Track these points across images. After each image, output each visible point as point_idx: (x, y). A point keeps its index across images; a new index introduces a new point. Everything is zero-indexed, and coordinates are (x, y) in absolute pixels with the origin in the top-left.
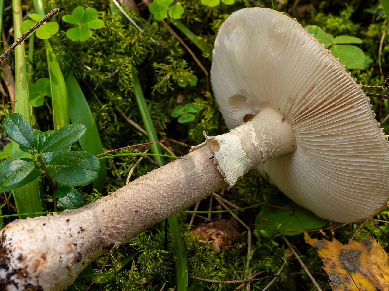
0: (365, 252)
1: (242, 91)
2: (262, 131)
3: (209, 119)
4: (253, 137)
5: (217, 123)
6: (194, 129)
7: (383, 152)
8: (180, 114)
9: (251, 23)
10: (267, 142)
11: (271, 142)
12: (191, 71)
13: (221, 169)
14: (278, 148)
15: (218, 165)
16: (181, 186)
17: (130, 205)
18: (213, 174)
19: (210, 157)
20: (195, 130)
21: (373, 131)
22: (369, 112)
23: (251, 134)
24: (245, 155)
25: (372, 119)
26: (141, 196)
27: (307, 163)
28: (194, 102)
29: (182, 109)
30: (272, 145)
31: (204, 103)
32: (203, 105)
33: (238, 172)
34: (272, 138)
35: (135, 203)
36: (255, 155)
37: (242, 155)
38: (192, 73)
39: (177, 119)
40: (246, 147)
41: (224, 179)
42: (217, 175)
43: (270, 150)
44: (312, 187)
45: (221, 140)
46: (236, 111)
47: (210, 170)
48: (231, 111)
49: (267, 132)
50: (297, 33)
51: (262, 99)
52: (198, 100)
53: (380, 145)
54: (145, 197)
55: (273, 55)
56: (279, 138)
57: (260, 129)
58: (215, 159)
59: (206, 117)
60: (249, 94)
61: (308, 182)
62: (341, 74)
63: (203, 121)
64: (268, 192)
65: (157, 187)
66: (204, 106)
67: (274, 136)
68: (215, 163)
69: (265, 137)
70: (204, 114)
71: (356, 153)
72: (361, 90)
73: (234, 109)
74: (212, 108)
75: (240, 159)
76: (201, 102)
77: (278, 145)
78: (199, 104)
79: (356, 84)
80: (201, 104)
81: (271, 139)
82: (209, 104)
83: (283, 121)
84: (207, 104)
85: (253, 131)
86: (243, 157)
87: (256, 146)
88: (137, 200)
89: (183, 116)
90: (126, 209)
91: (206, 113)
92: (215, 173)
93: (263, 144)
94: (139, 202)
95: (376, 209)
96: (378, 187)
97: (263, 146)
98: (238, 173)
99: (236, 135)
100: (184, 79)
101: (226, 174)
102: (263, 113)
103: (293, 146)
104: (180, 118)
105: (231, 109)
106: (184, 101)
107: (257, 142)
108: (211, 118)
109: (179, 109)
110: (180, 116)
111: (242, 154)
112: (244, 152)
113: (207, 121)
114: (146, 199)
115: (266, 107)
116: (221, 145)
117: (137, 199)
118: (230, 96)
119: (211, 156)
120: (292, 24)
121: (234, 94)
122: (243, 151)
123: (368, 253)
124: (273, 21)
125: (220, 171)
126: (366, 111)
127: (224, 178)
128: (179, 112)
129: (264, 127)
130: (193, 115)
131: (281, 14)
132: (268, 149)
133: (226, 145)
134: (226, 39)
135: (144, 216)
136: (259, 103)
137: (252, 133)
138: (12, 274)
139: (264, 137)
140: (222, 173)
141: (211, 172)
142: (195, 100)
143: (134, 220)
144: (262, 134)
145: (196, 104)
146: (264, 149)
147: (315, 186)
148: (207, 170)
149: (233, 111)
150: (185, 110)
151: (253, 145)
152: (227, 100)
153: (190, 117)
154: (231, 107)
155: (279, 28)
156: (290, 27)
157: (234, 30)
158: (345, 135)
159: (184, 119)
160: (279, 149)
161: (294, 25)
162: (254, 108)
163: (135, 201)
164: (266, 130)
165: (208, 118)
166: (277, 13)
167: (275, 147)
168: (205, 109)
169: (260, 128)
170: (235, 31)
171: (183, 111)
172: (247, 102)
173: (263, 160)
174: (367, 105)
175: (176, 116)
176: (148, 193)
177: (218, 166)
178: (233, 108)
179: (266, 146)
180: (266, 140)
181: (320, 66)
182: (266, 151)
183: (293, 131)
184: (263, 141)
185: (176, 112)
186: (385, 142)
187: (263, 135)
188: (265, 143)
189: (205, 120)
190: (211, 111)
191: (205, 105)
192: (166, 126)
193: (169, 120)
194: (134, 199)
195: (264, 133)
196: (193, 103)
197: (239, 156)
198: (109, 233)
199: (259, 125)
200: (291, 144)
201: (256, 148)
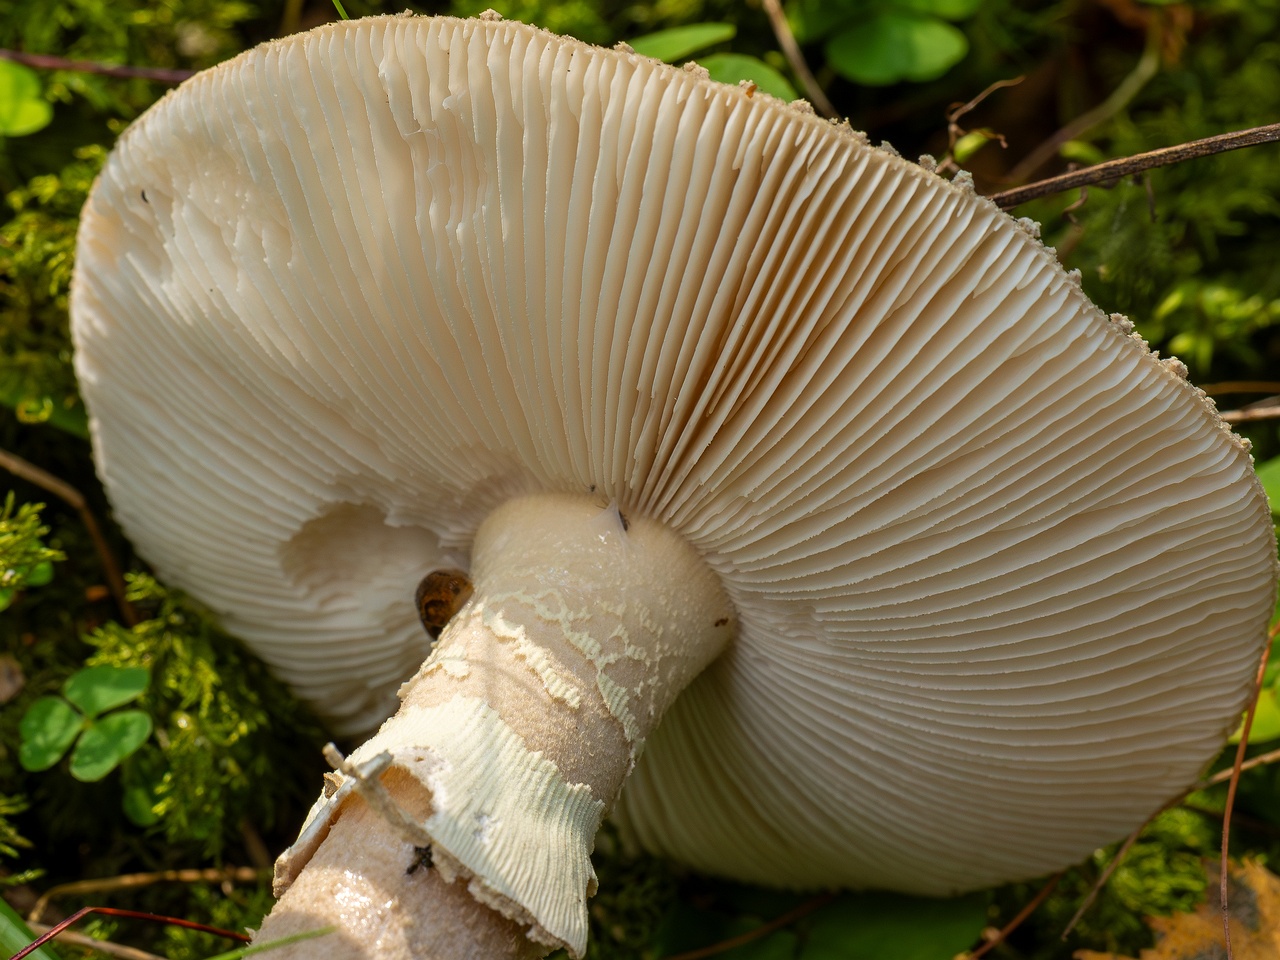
0: (1244, 939)
1: (343, 484)
2: (560, 616)
3: (208, 697)
4: (539, 668)
5: (253, 697)
6: (168, 777)
7: (1189, 443)
8: (66, 741)
9: (262, 135)
10: (612, 658)
11: (629, 651)
12: (25, 510)
13: (497, 896)
14: (666, 662)
15: (469, 881)
18: (464, 938)
19: (408, 864)
20: (174, 780)
21: (1117, 365)
22: (1065, 285)
23: (522, 658)
24: (555, 767)
25: (1090, 311)
27: (830, 667)
28: (92, 651)
29: (61, 710)
30: (638, 663)
31: (146, 636)
32: (142, 647)
33: (570, 867)
34: (619, 630)
36: (592, 748)
37: (541, 779)
38: (34, 517)
39: (61, 769)
40: (539, 732)
41: (532, 935)
42: (486, 935)
43: (642, 691)
44: (890, 770)
45: (414, 754)
46: (335, 596)
47: (444, 924)
48: (309, 606)
49: (583, 614)
50: (542, 74)
51: (465, 476)
52: (105, 638)
53: (1168, 415)
55: (459, 230)
56: (651, 616)
57: (548, 616)
58: (445, 856)
59: (190, 696)
60: (391, 478)
61: (863, 758)
62: (850, 168)
63: (183, 721)
64: (638, 902)
66: (151, 651)
67: (625, 615)
68: (449, 877)
69: (592, 642)
70: (172, 683)
71: (1071, 506)
72: (979, 199)
73: (325, 592)
74: (189, 640)
75: (543, 799)
76: (129, 636)
77: (661, 651)
78: (125, 653)
79: (946, 183)
80: (132, 645)
81: (618, 638)
82: (170, 628)
83: (626, 528)
84: (159, 633)
85: (522, 639)
86: (550, 783)
87: (574, 703)
89: (82, 743)
91: (179, 679)
92: (474, 926)
93: (600, 678)
95: (1219, 727)
96: (1213, 618)
97: (605, 683)
98: (575, 874)
99: (457, 696)
100: (14, 560)
101: (531, 907)
102: (504, 538)
103: (723, 622)
104: (75, 757)
105: (307, 597)
106: (27, 674)
107: (568, 680)
108: (216, 689)
109: (45, 715)
110: (71, 749)
111: (538, 774)
112: (543, 758)
113: (204, 712)
115: (501, 502)
116: (431, 779)
118: (287, 537)
119: (405, 856)
120: (494, 44)
121: (303, 518)
122: (538, 755)
123: (1254, 936)
124: (384, 68)
125: (495, 905)
126: (1048, 290)
127: (528, 927)
128: (52, 736)
129: (558, 595)
130: (132, 716)
131: (411, 21)
132: (630, 692)
133: (449, 768)
134: (144, 275)
136: (458, 501)
137: (521, 651)
139: (586, 642)
140: (507, 913)
141: (453, 935)
142: (94, 641)
144: (568, 634)
145: (102, 658)
146: (616, 699)
147: (906, 760)
148: (430, 932)
149: (323, 603)
150: (76, 710)
151: (560, 703)
152: (275, 563)
153: (123, 730)
154: (302, 591)
155: (434, 92)
156: (493, 59)
157: (170, 210)
158: (990, 447)
159: (97, 755)
160: (674, 668)
161: (506, 40)
162: (435, 539)
164: (573, 606)
165: (200, 696)
166: (381, 28)
167: (653, 665)
168: (162, 663)
169: (541, 609)
170: (181, 214)
171: (68, 723)
172: (391, 522)
173: (632, 756)
174: (1037, 259)
175: (53, 758)
177: (473, 889)
178: (313, 588)
179: (619, 681)
180: (601, 652)
181: (738, 172)
182: (629, 704)
183: (697, 552)
184: (591, 662)
185: (40, 740)
186: (1185, 392)
187: (574, 638)
188: (604, 671)
189: (193, 709)
190: (196, 653)
191: (152, 642)
192: (21, 833)
193: (17, 798)
195: (575, 626)
196: (92, 662)
197: (531, 786)
199: (528, 599)
200: (712, 619)
201: (578, 713)
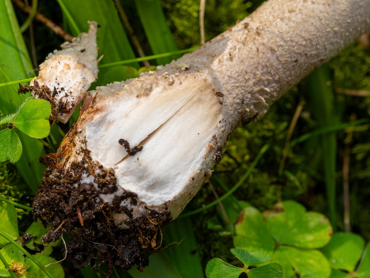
16: (362, 11)
17: (286, 52)
26: (303, 34)
35: (294, 47)
54: (308, 35)
65: (326, 15)
88: (296, 42)
90: (280, 59)
94: (300, 45)
114: (310, 39)
117: (296, 40)
135: (304, 68)
138: (123, 198)
143: (290, 75)
163: (294, 44)
176: (312, 29)
194: (292, 41)
198: (255, 101)
